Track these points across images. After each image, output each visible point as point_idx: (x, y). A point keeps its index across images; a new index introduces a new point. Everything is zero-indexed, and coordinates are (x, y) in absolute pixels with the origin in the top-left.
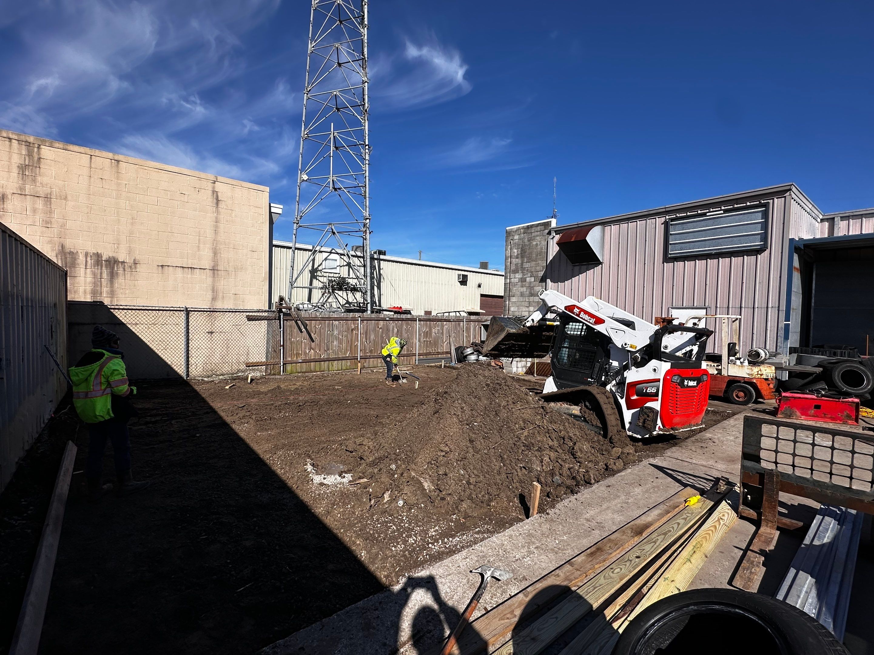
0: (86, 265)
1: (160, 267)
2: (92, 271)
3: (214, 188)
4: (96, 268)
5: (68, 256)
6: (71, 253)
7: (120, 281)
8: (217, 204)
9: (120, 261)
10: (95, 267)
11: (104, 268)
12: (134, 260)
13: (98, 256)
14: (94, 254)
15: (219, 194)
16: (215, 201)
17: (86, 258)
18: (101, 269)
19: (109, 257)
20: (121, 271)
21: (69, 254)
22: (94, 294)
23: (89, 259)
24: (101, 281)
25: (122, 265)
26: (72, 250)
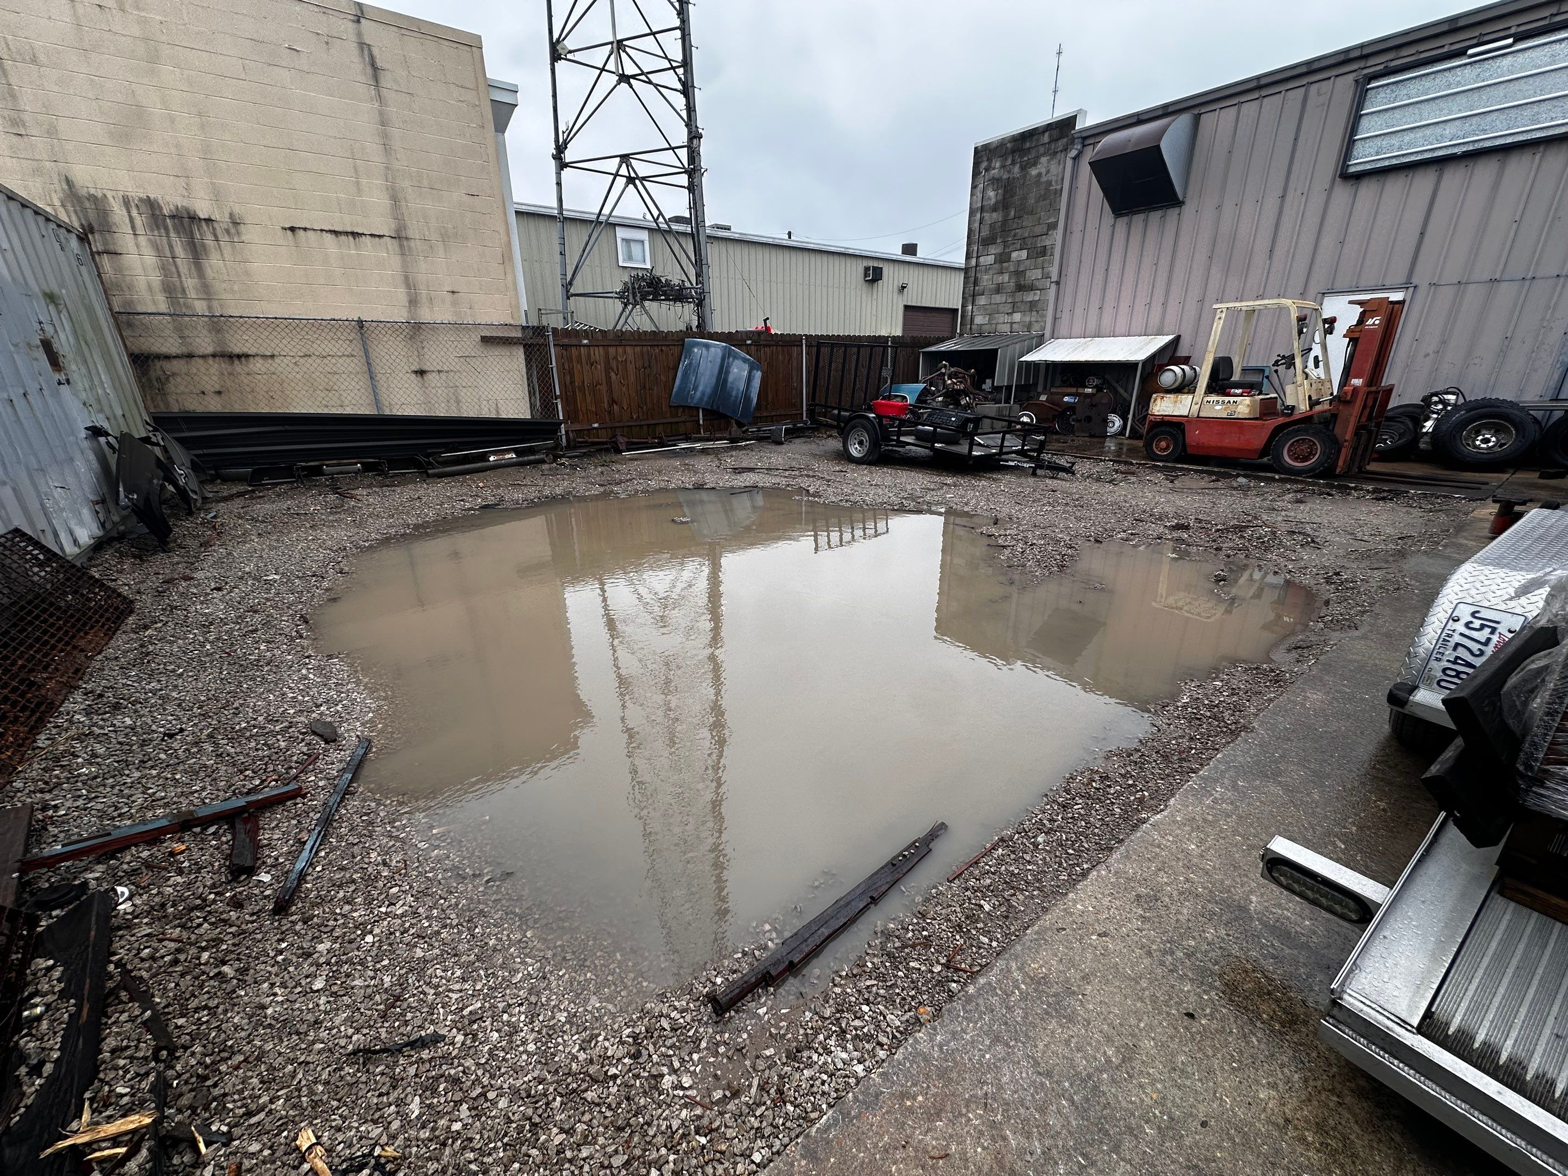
0: (133, 228)
1: (289, 232)
2: (150, 240)
3: (359, 34)
4: (156, 233)
5: (87, 205)
6: (93, 198)
7: (214, 263)
8: (376, 78)
9: (202, 217)
10: (152, 230)
11: (172, 234)
12: (231, 215)
13: (151, 205)
14: (141, 200)
15: (376, 52)
16: (369, 70)
17: (129, 212)
18: (168, 236)
19: (177, 208)
20: (209, 241)
21: (88, 200)
22: (170, 293)
23: (134, 213)
24: (174, 262)
25: (208, 227)
26: (92, 191)
